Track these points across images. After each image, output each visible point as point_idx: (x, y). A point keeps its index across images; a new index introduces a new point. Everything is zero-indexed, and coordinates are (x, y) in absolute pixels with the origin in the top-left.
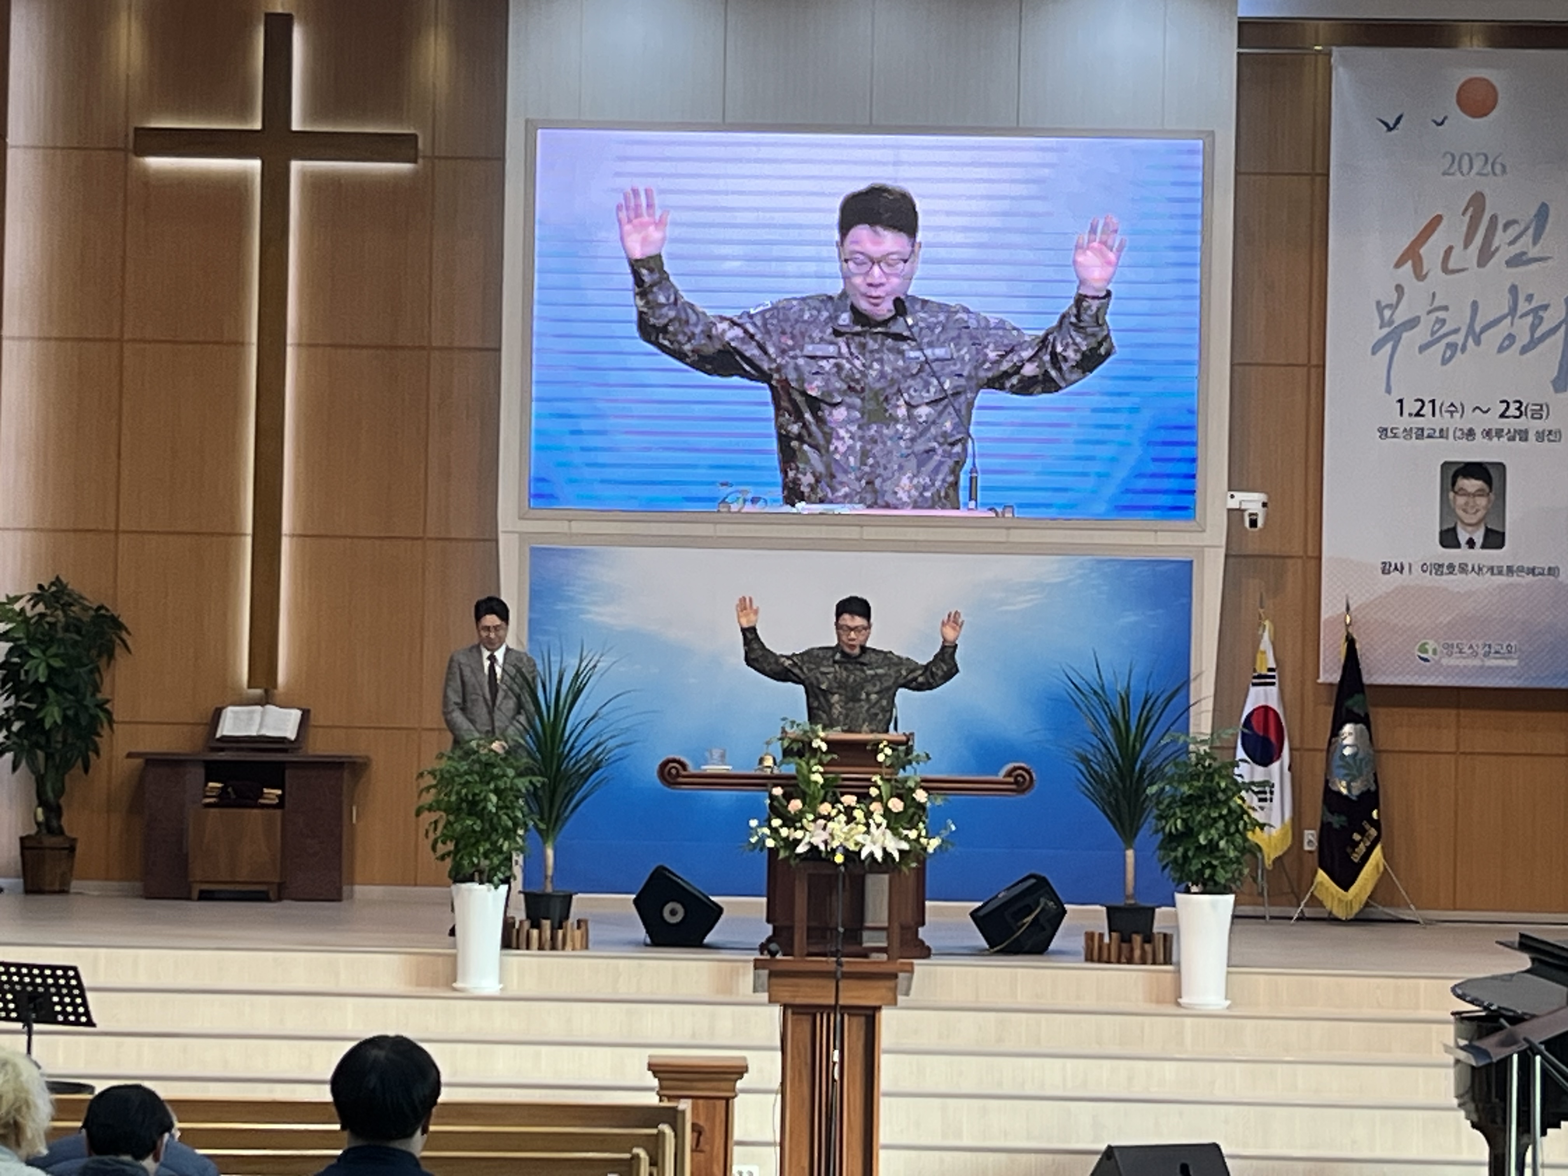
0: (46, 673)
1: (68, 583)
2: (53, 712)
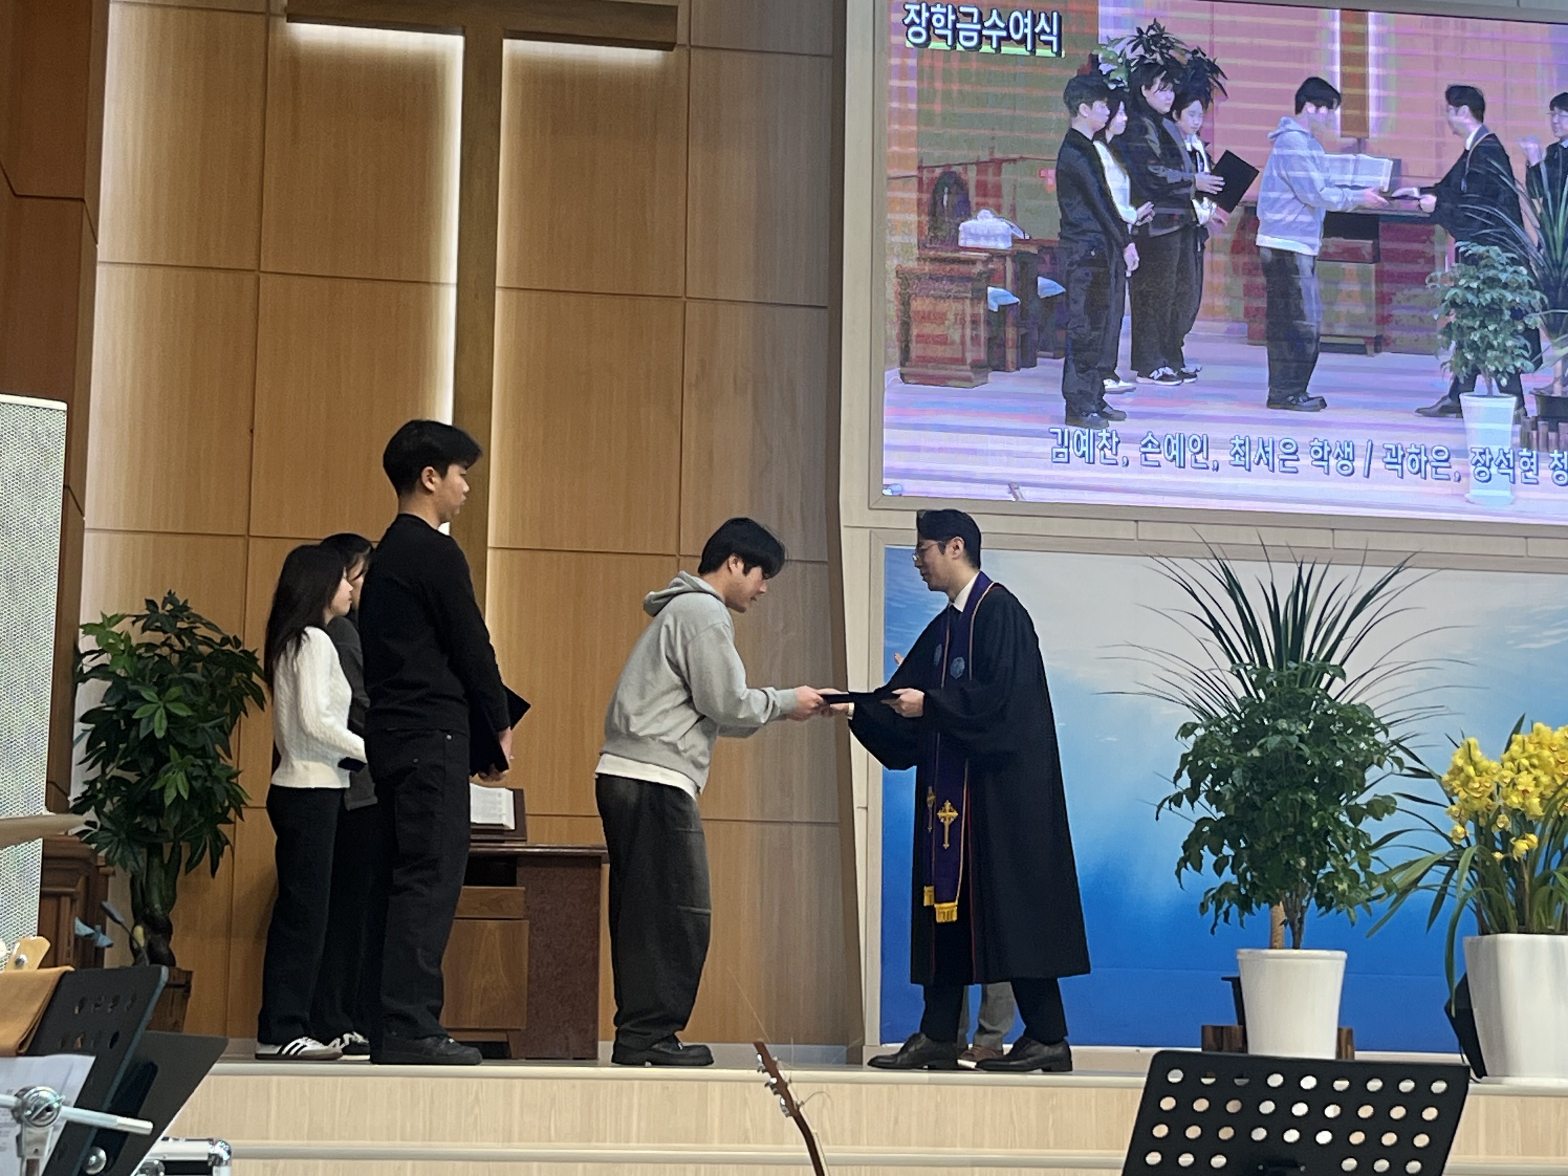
0: (165, 723)
1: (186, 601)
2: (175, 780)
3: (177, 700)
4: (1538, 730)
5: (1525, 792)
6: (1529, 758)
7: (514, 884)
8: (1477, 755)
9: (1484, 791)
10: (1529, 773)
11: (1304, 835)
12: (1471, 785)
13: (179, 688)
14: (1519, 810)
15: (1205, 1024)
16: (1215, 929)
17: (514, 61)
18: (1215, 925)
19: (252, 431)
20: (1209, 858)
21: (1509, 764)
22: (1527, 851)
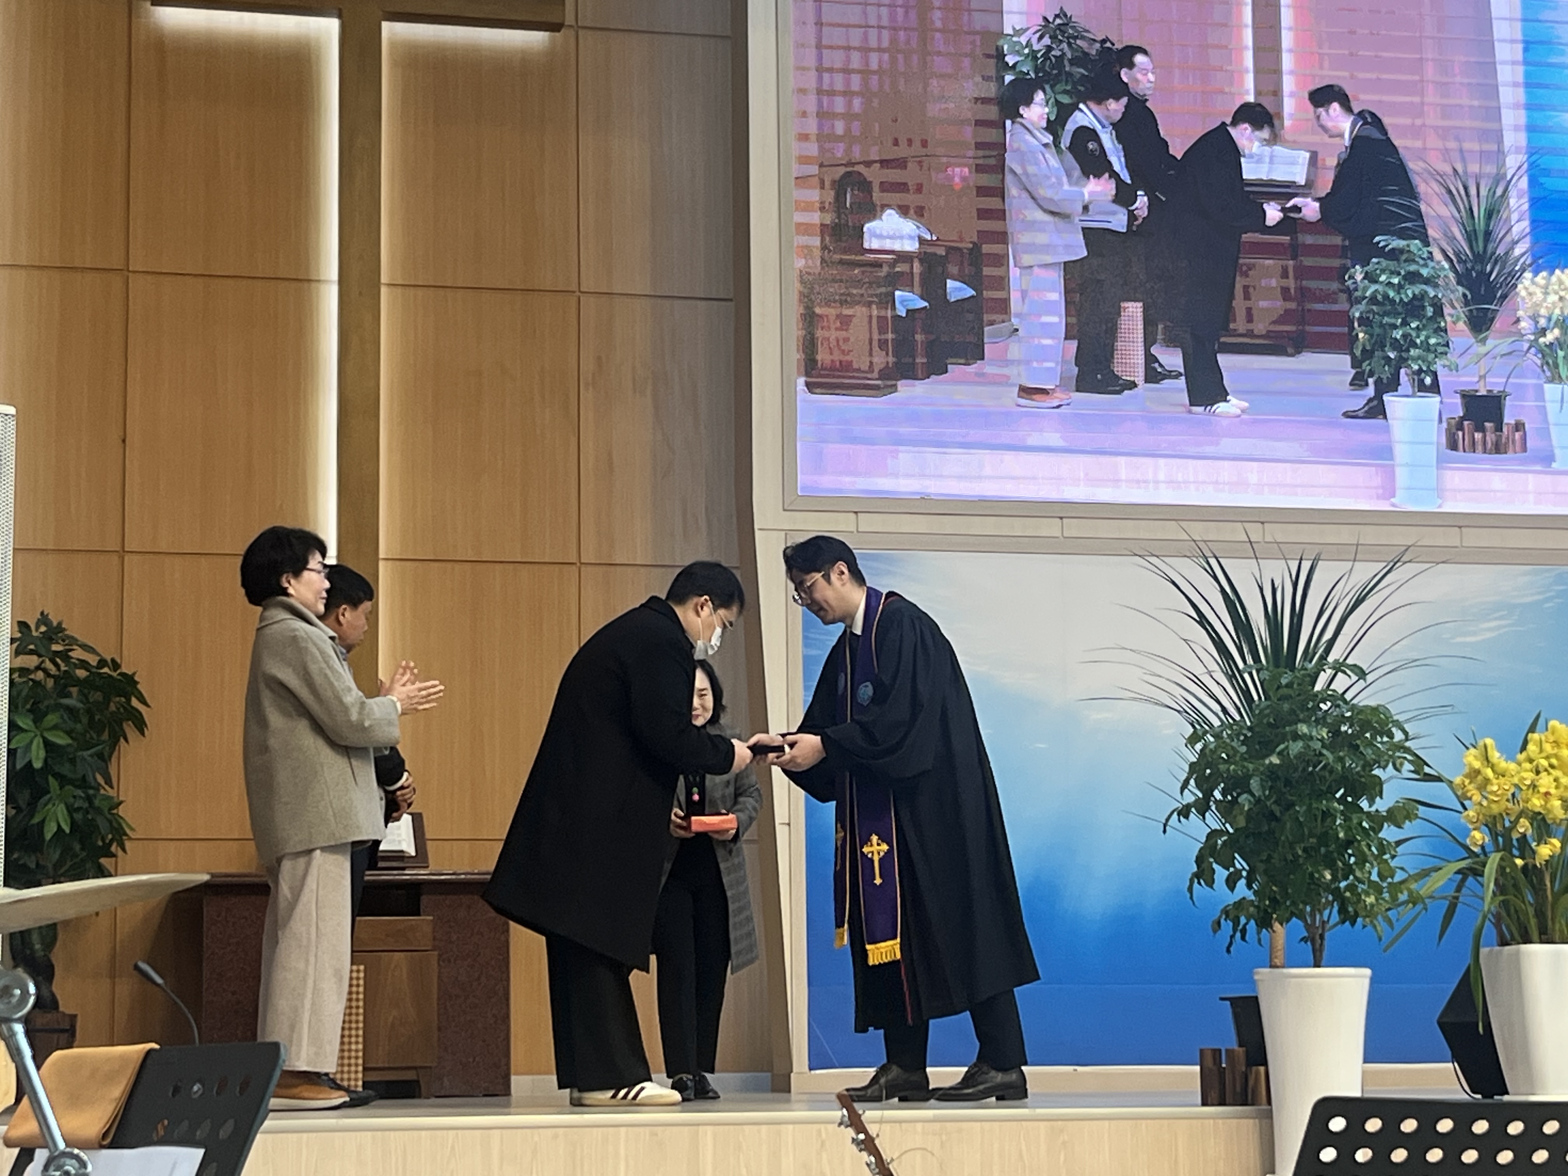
0: (42, 754)
1: (60, 624)
2: (55, 813)
3: (55, 727)
4: (1554, 728)
5: (1547, 794)
6: (1547, 758)
7: (419, 914)
8: (1495, 755)
9: (1503, 794)
10: (1549, 774)
11: (1327, 846)
12: (1489, 788)
13: (58, 714)
14: (1540, 813)
15: (1203, 1047)
16: (1232, 949)
17: (393, 45)
18: (1231, 944)
19: (124, 441)
20: (1221, 874)
21: (1527, 766)
22: (1550, 856)
